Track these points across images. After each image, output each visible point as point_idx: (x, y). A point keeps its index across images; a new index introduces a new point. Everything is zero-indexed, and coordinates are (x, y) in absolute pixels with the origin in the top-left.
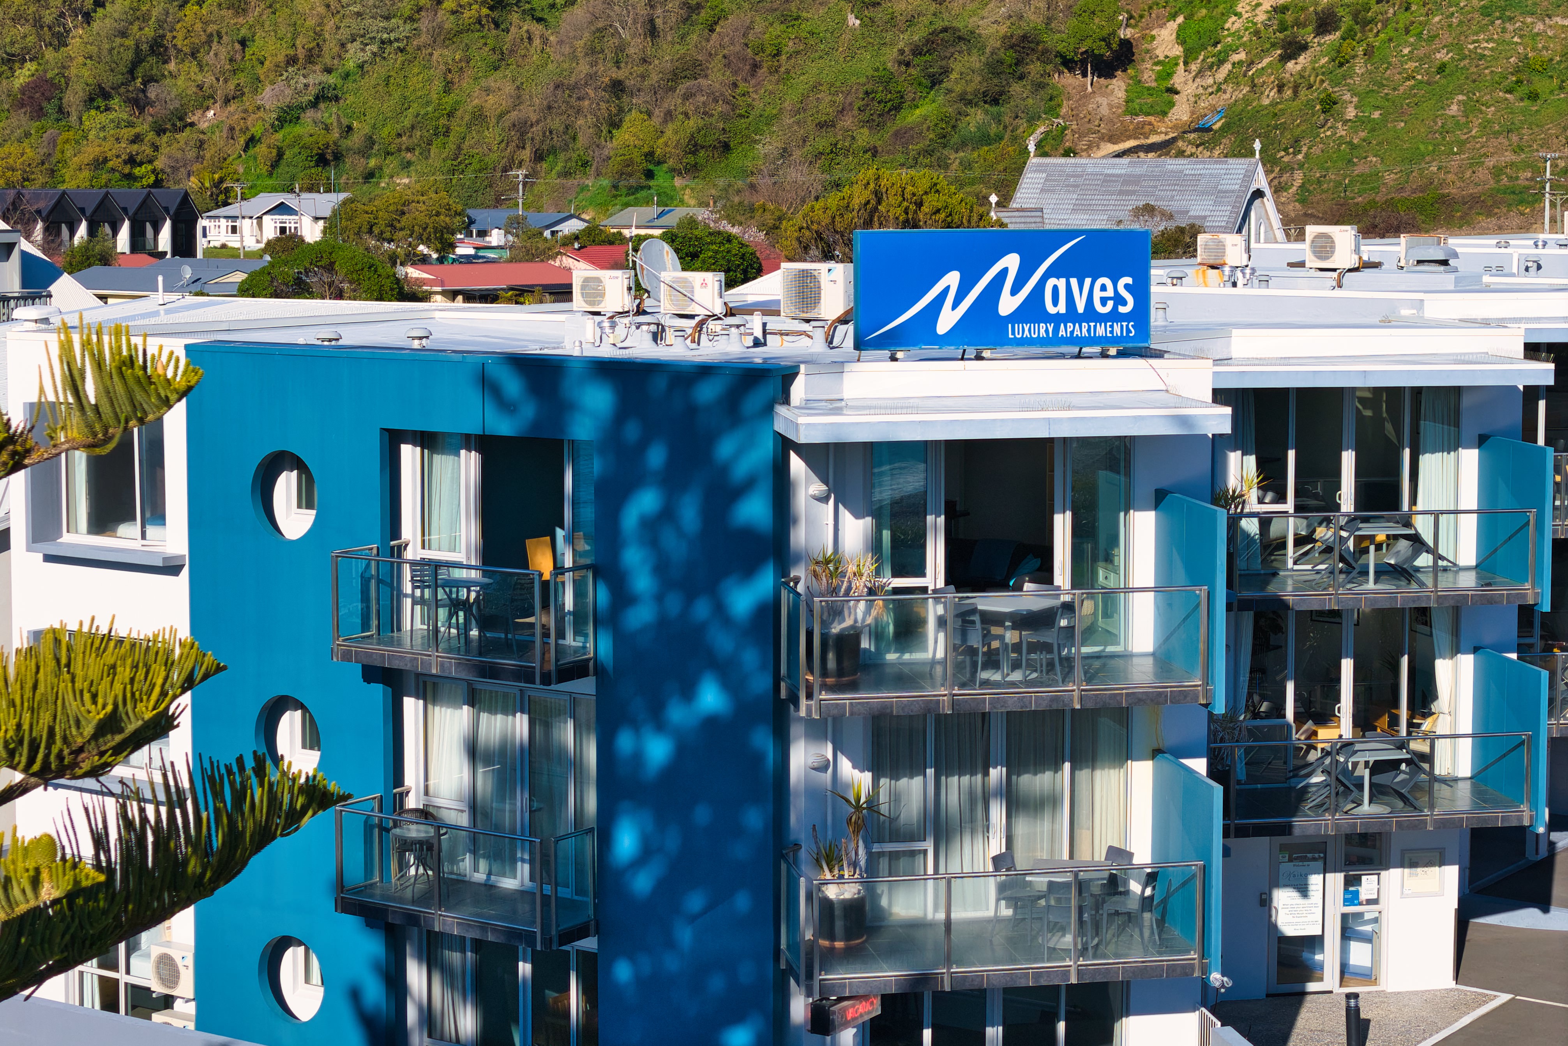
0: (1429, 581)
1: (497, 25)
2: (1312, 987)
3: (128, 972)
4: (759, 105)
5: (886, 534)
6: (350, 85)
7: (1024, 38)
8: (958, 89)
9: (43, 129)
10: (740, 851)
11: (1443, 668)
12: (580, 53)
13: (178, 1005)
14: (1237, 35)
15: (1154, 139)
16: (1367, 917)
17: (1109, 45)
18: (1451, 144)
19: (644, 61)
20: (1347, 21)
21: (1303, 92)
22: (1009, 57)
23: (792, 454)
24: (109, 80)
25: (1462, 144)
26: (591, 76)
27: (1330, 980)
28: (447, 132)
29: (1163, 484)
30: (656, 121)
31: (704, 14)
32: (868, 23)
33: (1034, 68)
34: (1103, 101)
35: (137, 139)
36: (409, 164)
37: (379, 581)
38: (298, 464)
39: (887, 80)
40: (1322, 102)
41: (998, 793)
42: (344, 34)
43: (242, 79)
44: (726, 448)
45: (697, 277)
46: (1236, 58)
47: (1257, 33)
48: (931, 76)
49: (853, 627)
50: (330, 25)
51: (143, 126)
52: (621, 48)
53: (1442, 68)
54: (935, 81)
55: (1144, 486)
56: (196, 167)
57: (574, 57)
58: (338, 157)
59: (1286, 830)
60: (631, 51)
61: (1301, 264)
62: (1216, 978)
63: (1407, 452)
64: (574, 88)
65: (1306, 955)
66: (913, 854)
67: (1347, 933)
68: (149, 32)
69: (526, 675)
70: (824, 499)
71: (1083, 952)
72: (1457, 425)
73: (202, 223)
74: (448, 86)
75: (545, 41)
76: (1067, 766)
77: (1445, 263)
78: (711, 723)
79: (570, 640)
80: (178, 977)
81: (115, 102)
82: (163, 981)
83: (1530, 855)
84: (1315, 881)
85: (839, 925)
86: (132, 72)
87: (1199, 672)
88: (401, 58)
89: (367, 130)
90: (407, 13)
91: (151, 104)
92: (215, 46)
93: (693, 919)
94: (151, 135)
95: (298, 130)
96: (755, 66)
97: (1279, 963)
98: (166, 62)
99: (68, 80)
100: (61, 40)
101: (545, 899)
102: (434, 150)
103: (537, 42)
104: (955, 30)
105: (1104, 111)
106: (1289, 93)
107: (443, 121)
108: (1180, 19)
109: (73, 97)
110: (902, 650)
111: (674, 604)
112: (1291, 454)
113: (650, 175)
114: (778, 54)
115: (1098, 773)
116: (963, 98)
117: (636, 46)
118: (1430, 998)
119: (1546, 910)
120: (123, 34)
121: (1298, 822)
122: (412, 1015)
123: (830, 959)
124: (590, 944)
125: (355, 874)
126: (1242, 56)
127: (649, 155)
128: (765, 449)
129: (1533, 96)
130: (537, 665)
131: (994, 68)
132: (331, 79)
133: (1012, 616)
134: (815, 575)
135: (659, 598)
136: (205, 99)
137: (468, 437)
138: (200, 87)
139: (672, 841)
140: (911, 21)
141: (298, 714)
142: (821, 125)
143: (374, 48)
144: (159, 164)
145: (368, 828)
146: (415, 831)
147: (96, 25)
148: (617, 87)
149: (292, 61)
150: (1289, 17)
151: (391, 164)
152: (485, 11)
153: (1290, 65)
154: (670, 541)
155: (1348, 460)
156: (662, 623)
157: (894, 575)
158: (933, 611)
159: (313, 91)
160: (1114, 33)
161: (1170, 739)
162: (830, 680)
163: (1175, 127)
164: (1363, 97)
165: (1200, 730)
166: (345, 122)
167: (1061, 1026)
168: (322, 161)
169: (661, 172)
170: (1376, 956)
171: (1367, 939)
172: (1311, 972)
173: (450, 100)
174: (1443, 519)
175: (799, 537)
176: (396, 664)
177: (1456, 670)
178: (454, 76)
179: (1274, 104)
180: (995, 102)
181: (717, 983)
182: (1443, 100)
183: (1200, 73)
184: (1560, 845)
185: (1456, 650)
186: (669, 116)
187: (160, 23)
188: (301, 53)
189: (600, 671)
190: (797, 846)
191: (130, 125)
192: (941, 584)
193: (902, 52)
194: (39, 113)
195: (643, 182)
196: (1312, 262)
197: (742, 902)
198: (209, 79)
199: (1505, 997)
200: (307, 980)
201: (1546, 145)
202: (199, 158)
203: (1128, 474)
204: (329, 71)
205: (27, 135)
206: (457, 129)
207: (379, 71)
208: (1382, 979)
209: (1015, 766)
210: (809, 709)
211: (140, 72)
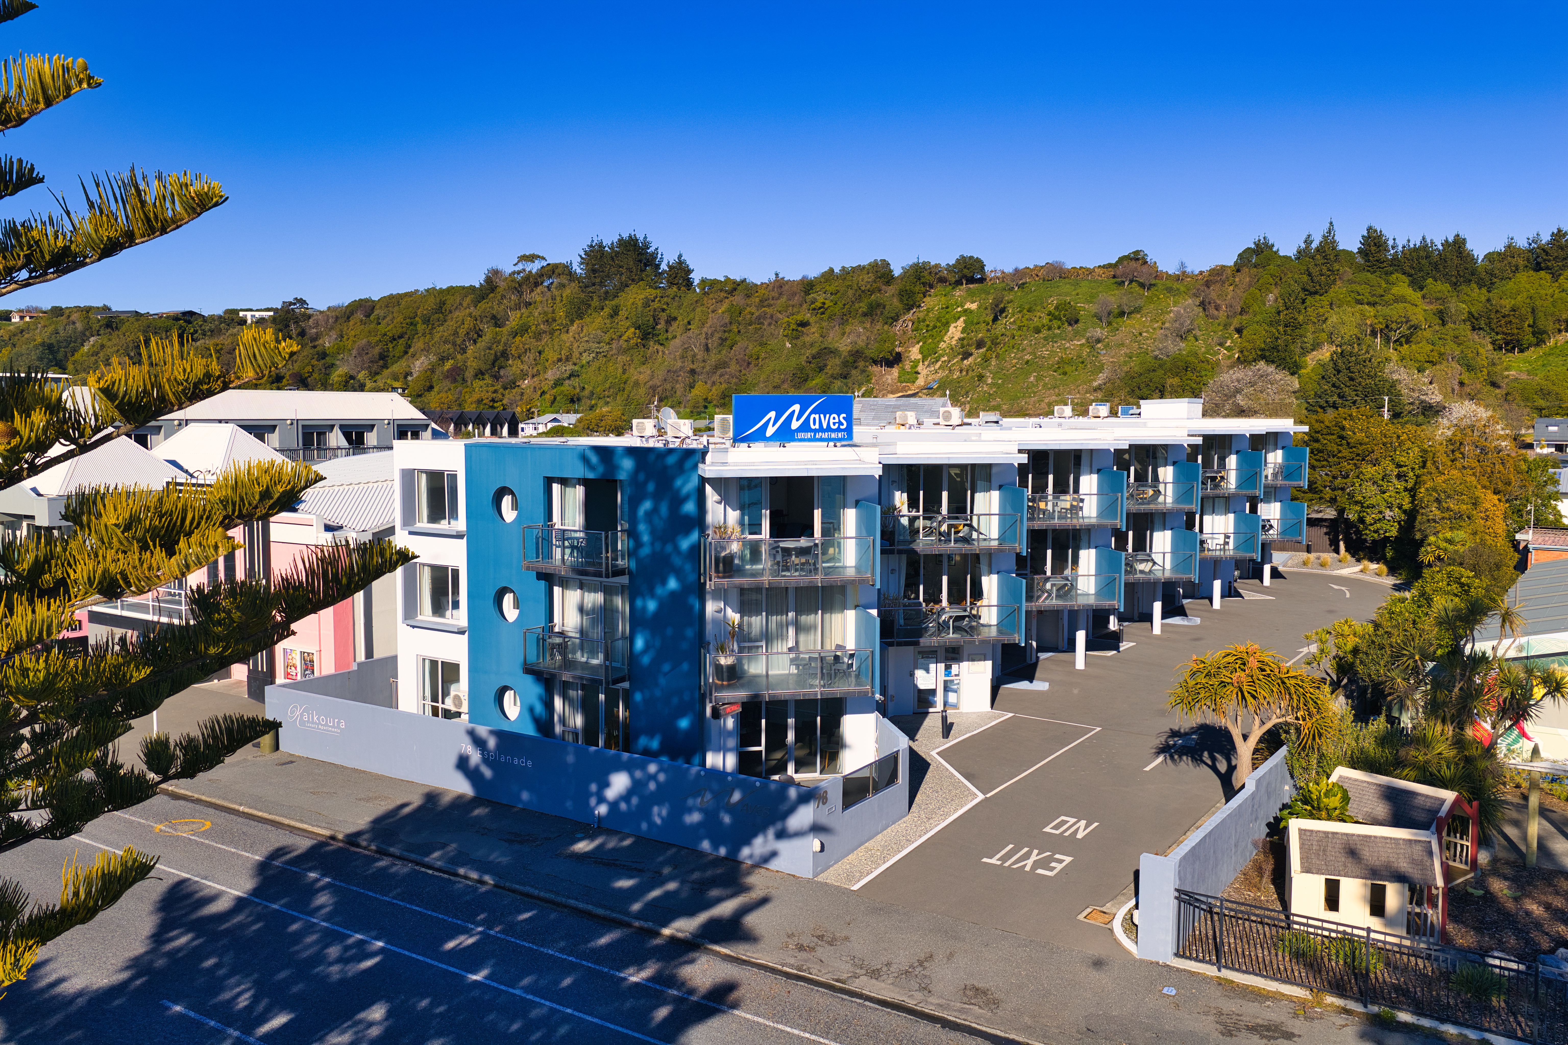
0: (976, 543)
1: (644, 346)
2: (931, 710)
3: (443, 703)
4: (750, 379)
5: (746, 518)
6: (584, 370)
7: (857, 351)
8: (830, 372)
9: (456, 387)
10: (685, 646)
11: (985, 580)
12: (678, 358)
13: (462, 715)
14: (944, 350)
15: (910, 392)
16: (956, 682)
17: (891, 354)
18: (1030, 393)
19: (704, 361)
20: (989, 343)
21: (970, 373)
22: (851, 359)
23: (707, 485)
24: (484, 367)
25: (1035, 393)
26: (682, 368)
27: (939, 707)
28: (624, 390)
29: (858, 498)
30: (708, 386)
31: (728, 342)
32: (794, 346)
33: (861, 364)
34: (889, 377)
35: (495, 392)
36: (608, 403)
37: (543, 539)
38: (512, 493)
39: (802, 369)
40: (978, 376)
41: (792, 623)
42: (581, 349)
43: (539, 367)
44: (678, 482)
45: (682, 421)
46: (943, 359)
47: (952, 349)
48: (820, 367)
49: (730, 553)
50: (576, 345)
51: (498, 386)
52: (694, 356)
53: (1027, 362)
54: (821, 369)
55: (851, 498)
56: (520, 403)
57: (675, 359)
58: (579, 399)
59: (917, 643)
60: (698, 357)
61: (938, 424)
62: (878, 696)
63: (969, 492)
64: (675, 372)
65: (930, 698)
66: (758, 647)
67: (946, 689)
68: (500, 348)
69: (598, 574)
70: (720, 503)
71: (824, 686)
72: (990, 482)
73: (521, 426)
74: (624, 372)
75: (664, 353)
76: (820, 612)
77: (997, 422)
78: (673, 593)
79: (620, 562)
80: (461, 704)
81: (486, 377)
82: (456, 705)
83: (1028, 661)
84: (932, 667)
85: (725, 675)
86: (493, 364)
87: (869, 572)
88: (605, 359)
89: (591, 388)
90: (607, 341)
91: (502, 377)
92: (528, 354)
93: (666, 674)
94: (501, 390)
95: (562, 388)
96: (749, 363)
97: (919, 701)
98: (508, 360)
99: (467, 367)
100: (464, 351)
101: (607, 667)
102: (618, 397)
103: (660, 353)
104: (830, 348)
105: (890, 381)
106: (964, 373)
107: (622, 385)
108: (921, 344)
109: (469, 374)
110: (752, 565)
111: (658, 546)
112: (921, 493)
113: (706, 407)
114: (758, 358)
115: (833, 615)
116: (832, 376)
117: (700, 355)
118: (980, 715)
119: (1031, 682)
120: (490, 349)
121: (922, 640)
122: (556, 718)
123: (719, 688)
124: (626, 685)
125: (532, 658)
126: (946, 358)
127: (706, 399)
128: (694, 482)
129: (1065, 373)
130: (604, 570)
131: (845, 364)
132: (576, 368)
133: (795, 549)
134: (715, 532)
135: (652, 544)
136: (524, 376)
137: (579, 479)
138: (522, 371)
139: (658, 643)
140: (812, 345)
141: (512, 594)
142: (775, 387)
143: (594, 355)
144: (504, 402)
145: (538, 639)
146: (558, 640)
147: (478, 345)
148: (693, 372)
149: (560, 360)
150: (965, 342)
151: (601, 402)
152: (639, 340)
153: (965, 362)
154: (656, 520)
155: (945, 495)
156: (654, 554)
157: (750, 534)
158: (764, 549)
159: (568, 372)
160: (893, 349)
161: (863, 601)
162: (721, 575)
163: (918, 388)
164: (995, 374)
165: (874, 598)
166: (582, 385)
167: (819, 719)
168: (572, 401)
169: (710, 406)
170: (958, 698)
171: (956, 691)
172: (932, 704)
173: (625, 377)
174: (981, 517)
175: (709, 518)
176: (548, 571)
177: (990, 581)
178: (626, 367)
179: (958, 378)
180: (845, 378)
181: (675, 700)
182: (1028, 374)
183: (929, 366)
184: (1041, 658)
185: (990, 572)
186: (714, 383)
187: (505, 344)
188: (564, 357)
189: (630, 573)
190: (709, 643)
191: (493, 386)
192: (768, 537)
193: (808, 357)
194: (455, 381)
195: (703, 410)
196: (943, 422)
197: (685, 666)
198: (526, 367)
199: (1011, 715)
200: (515, 705)
201: (1069, 393)
202: (521, 399)
203: (844, 494)
204: (575, 364)
205: (450, 389)
206: (628, 389)
207: (596, 364)
208: (961, 707)
209: (798, 612)
210: (710, 585)
211: (497, 364)
